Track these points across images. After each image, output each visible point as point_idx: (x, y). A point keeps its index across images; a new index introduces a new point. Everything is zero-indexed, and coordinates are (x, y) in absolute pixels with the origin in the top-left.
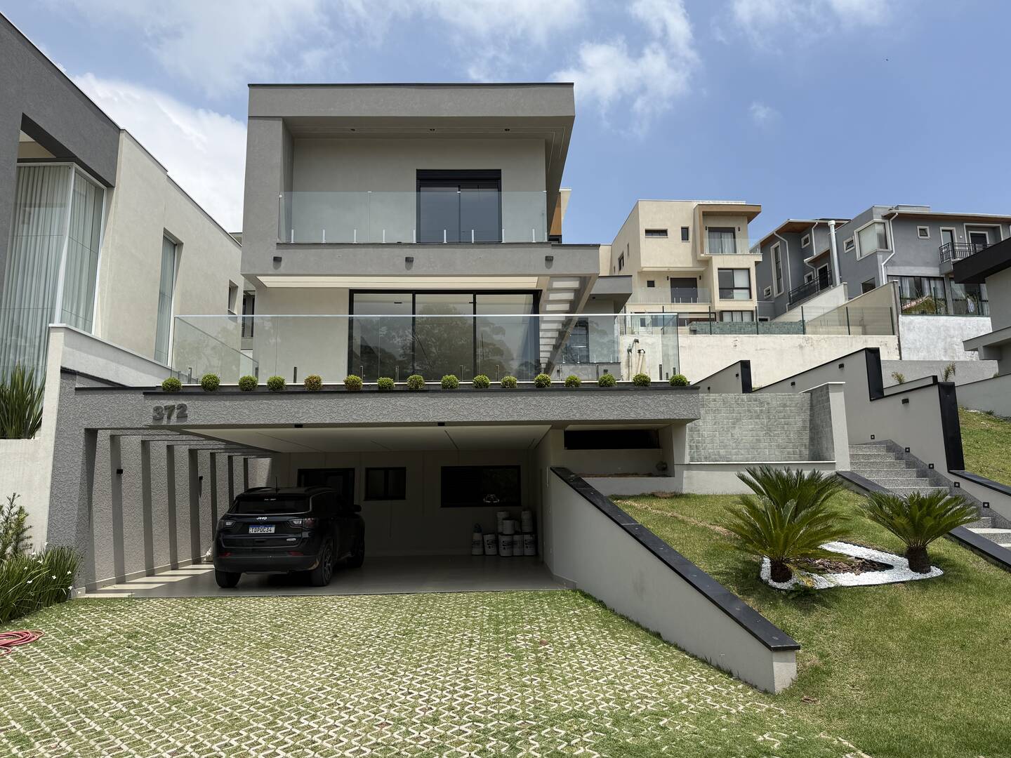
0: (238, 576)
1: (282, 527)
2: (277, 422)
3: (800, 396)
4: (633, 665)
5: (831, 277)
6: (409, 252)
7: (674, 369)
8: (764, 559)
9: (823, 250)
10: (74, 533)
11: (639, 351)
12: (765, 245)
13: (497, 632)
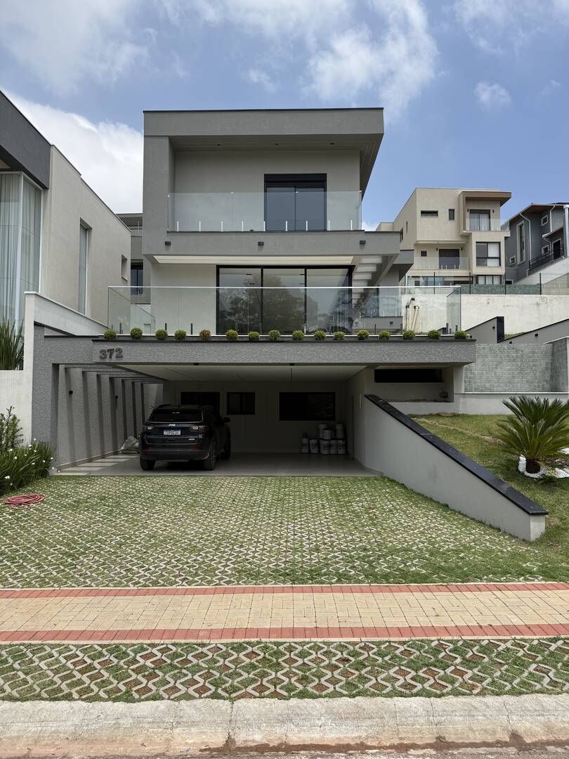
0: (154, 462)
1: (185, 431)
2: (183, 361)
3: (544, 346)
4: (434, 523)
5: (563, 249)
6: (261, 238)
7: (457, 326)
8: (521, 458)
9: (558, 227)
10: (49, 433)
11: (415, 307)
12: (513, 222)
13: (338, 501)
